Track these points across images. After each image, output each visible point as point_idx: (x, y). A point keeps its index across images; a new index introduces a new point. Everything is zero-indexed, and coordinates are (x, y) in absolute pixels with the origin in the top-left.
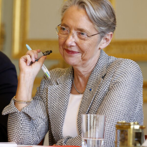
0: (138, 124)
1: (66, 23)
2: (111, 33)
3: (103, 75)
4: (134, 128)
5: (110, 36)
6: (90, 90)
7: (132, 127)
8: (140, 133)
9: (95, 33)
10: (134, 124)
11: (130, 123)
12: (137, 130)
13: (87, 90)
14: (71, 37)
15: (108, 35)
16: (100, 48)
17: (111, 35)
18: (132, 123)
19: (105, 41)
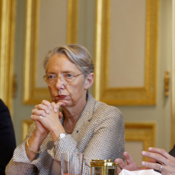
0: (111, 161)
1: (52, 71)
2: (92, 74)
3: (90, 119)
4: (107, 165)
5: (91, 77)
6: (78, 132)
7: (105, 164)
8: (114, 170)
9: (79, 73)
10: (108, 161)
11: (104, 161)
12: (110, 167)
13: (75, 132)
14: (59, 81)
15: (90, 76)
16: (85, 89)
17: (93, 75)
18: (105, 161)
19: (88, 82)
